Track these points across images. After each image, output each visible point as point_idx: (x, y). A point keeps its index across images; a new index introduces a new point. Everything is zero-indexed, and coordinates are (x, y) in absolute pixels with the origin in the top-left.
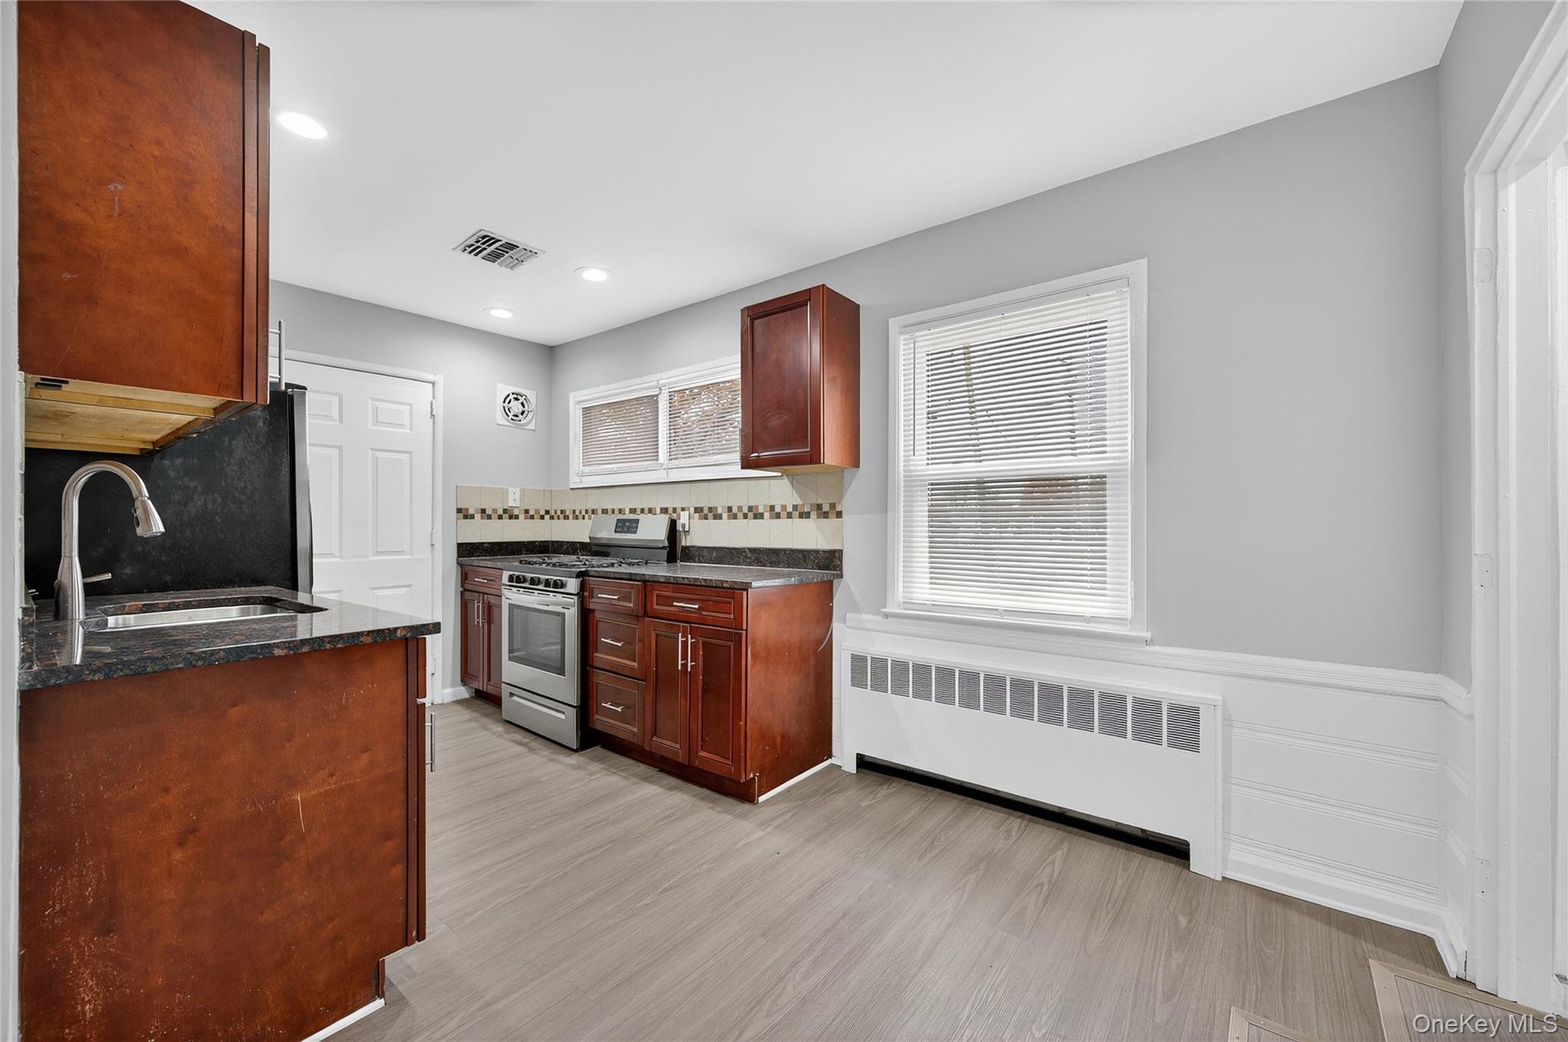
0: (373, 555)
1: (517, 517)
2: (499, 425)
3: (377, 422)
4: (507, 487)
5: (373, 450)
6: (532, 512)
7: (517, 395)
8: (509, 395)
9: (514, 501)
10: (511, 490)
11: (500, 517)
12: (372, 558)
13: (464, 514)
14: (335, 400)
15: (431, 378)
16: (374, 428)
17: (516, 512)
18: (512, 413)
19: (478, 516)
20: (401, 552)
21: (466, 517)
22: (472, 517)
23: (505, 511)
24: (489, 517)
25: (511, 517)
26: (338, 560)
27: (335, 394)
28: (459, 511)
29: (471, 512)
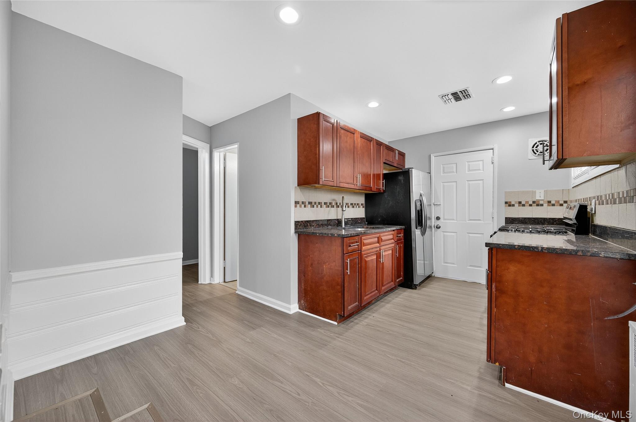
0: (468, 221)
1: (542, 205)
2: (530, 159)
3: (469, 170)
4: (535, 190)
5: (468, 181)
6: (553, 202)
7: (542, 141)
8: (536, 143)
9: (540, 196)
10: (538, 191)
11: (531, 205)
12: (467, 222)
13: (509, 204)
14: (454, 166)
15: (491, 147)
16: (469, 172)
17: (541, 202)
18: (539, 151)
19: (517, 205)
20: (479, 220)
21: (510, 206)
22: (513, 205)
23: (534, 202)
24: (524, 205)
25: (538, 205)
26: (456, 221)
27: (455, 163)
28: (506, 203)
29: (513, 203)
